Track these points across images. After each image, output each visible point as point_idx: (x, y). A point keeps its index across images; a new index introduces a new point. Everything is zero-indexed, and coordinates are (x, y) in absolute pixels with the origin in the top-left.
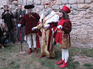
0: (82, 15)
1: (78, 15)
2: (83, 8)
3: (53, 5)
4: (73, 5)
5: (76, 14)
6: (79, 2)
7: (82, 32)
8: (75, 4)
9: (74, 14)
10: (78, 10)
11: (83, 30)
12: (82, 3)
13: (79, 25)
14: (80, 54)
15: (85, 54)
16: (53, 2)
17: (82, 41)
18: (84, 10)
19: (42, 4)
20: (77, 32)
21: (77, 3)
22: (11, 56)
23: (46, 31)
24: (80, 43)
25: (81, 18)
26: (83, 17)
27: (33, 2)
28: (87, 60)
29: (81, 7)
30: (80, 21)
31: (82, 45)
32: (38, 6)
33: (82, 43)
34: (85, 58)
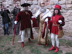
0: (69, 13)
1: (66, 13)
2: (70, 8)
3: (46, 5)
4: (63, 5)
5: (64, 13)
6: (67, 3)
7: (69, 27)
8: (64, 4)
9: (63, 13)
10: (66, 9)
11: (70, 26)
12: (70, 4)
13: (67, 22)
14: (66, 44)
15: (70, 44)
16: (47, 3)
17: (69, 35)
18: (71, 9)
19: (38, 4)
20: (65, 27)
21: (65, 4)
22: (10, 44)
23: (42, 24)
24: (67, 36)
25: (68, 15)
26: (70, 15)
27: (32, 2)
28: (70, 50)
29: (69, 7)
30: (67, 18)
31: (69, 38)
32: (35, 6)
33: (69, 36)
34: (68, 48)
